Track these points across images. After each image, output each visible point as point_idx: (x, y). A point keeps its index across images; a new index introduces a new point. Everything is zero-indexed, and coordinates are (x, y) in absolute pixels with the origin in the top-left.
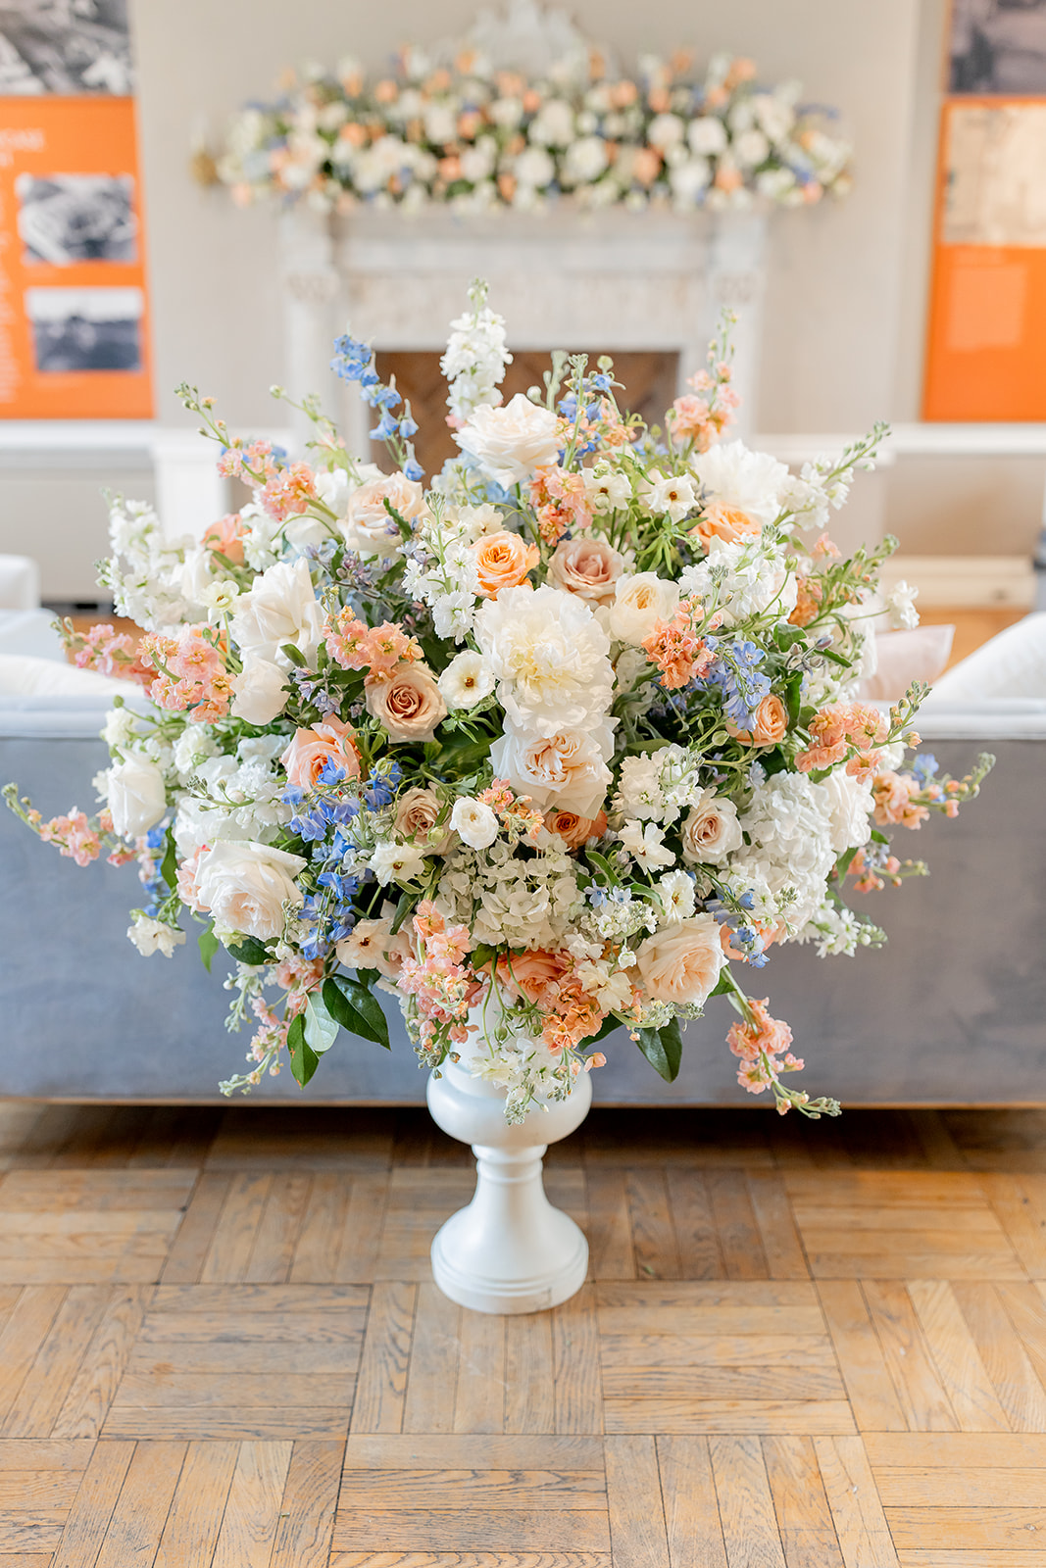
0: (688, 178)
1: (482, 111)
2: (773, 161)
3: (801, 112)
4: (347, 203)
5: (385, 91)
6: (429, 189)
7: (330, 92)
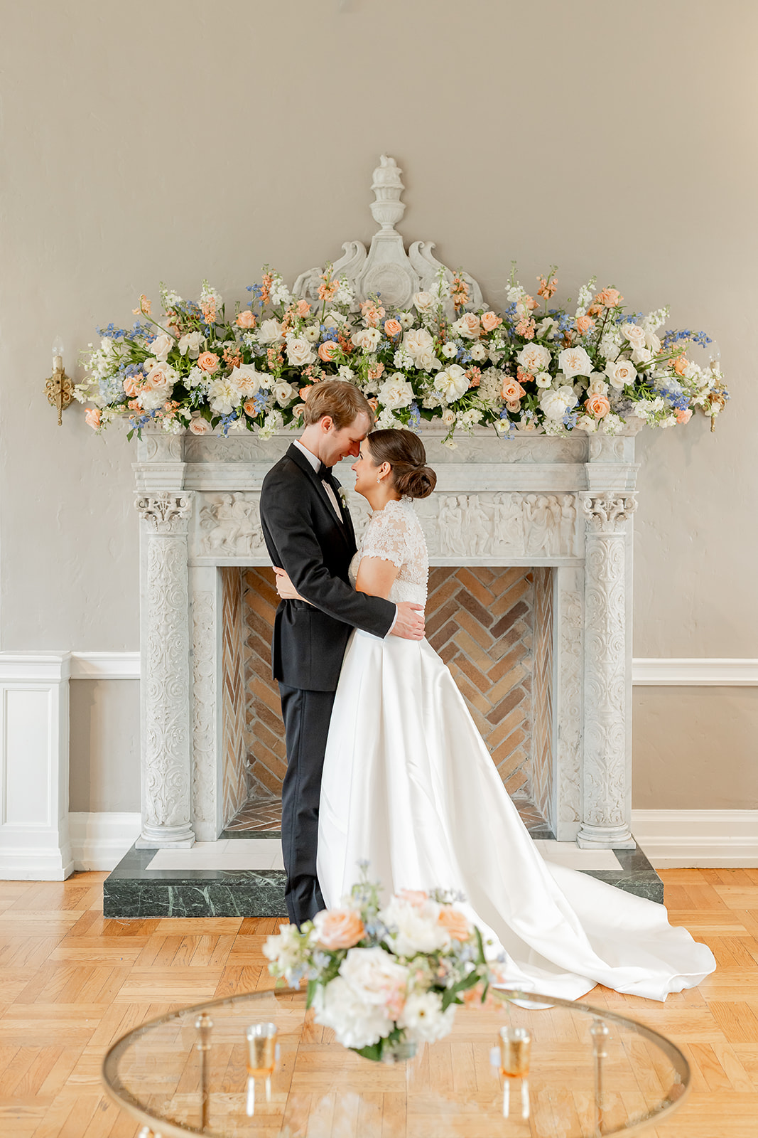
0: (558, 402)
1: (343, 339)
2: (643, 385)
3: (669, 338)
4: (200, 425)
5: (245, 319)
6: (288, 414)
7: (188, 319)
